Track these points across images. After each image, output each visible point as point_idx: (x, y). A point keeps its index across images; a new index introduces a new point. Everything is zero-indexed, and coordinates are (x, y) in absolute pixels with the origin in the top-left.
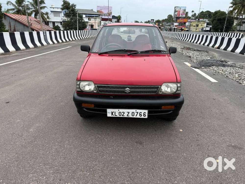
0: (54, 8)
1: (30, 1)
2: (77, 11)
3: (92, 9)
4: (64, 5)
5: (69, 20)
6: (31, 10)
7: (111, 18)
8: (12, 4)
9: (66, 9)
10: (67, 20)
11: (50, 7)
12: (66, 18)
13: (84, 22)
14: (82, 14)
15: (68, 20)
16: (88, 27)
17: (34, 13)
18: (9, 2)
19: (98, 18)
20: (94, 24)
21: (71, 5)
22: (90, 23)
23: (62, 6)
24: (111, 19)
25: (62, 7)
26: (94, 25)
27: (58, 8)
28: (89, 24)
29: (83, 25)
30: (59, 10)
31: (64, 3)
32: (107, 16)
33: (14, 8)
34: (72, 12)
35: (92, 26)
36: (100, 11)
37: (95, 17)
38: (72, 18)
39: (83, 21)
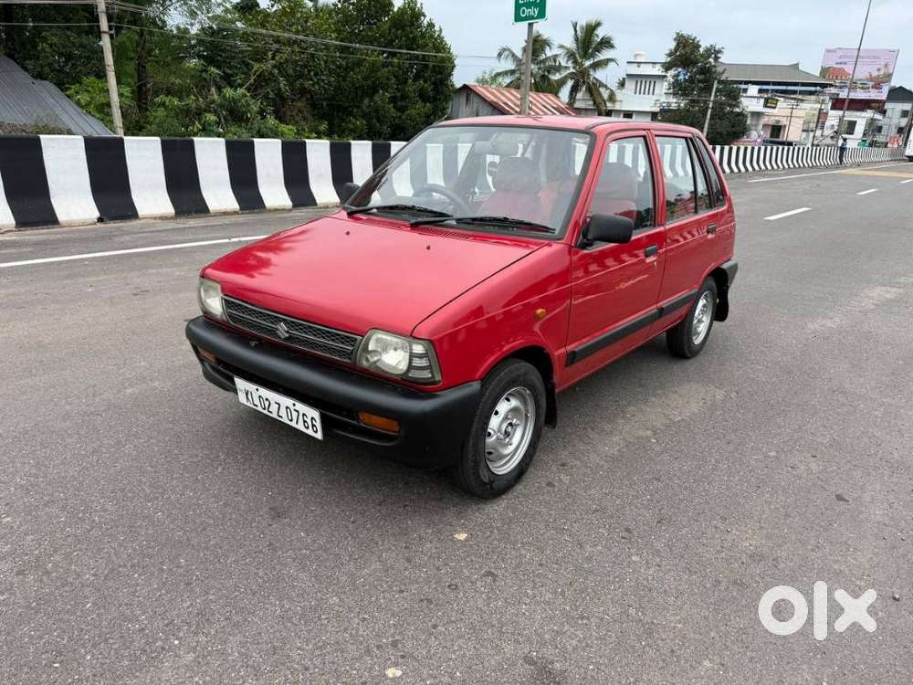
0: (642, 65)
1: (565, 45)
2: (723, 72)
3: (797, 65)
4: (678, 53)
5: (682, 105)
6: (564, 73)
7: (884, 97)
8: (513, 55)
9: (679, 66)
10: (674, 106)
11: (628, 62)
12: (675, 100)
13: (741, 114)
14: (747, 83)
15: (679, 106)
16: (757, 134)
17: (570, 83)
18: (504, 50)
19: (813, 98)
20: (784, 122)
21: (701, 50)
22: (773, 118)
23: (669, 55)
24: (883, 102)
25: (669, 59)
26: (785, 126)
27: (653, 63)
28: (764, 120)
29: (733, 127)
30: (657, 71)
31: (678, 45)
32: (862, 88)
33: (513, 68)
34: (701, 77)
35: (776, 130)
36: (834, 69)
37: (802, 93)
38: (696, 98)
39: (737, 110)
